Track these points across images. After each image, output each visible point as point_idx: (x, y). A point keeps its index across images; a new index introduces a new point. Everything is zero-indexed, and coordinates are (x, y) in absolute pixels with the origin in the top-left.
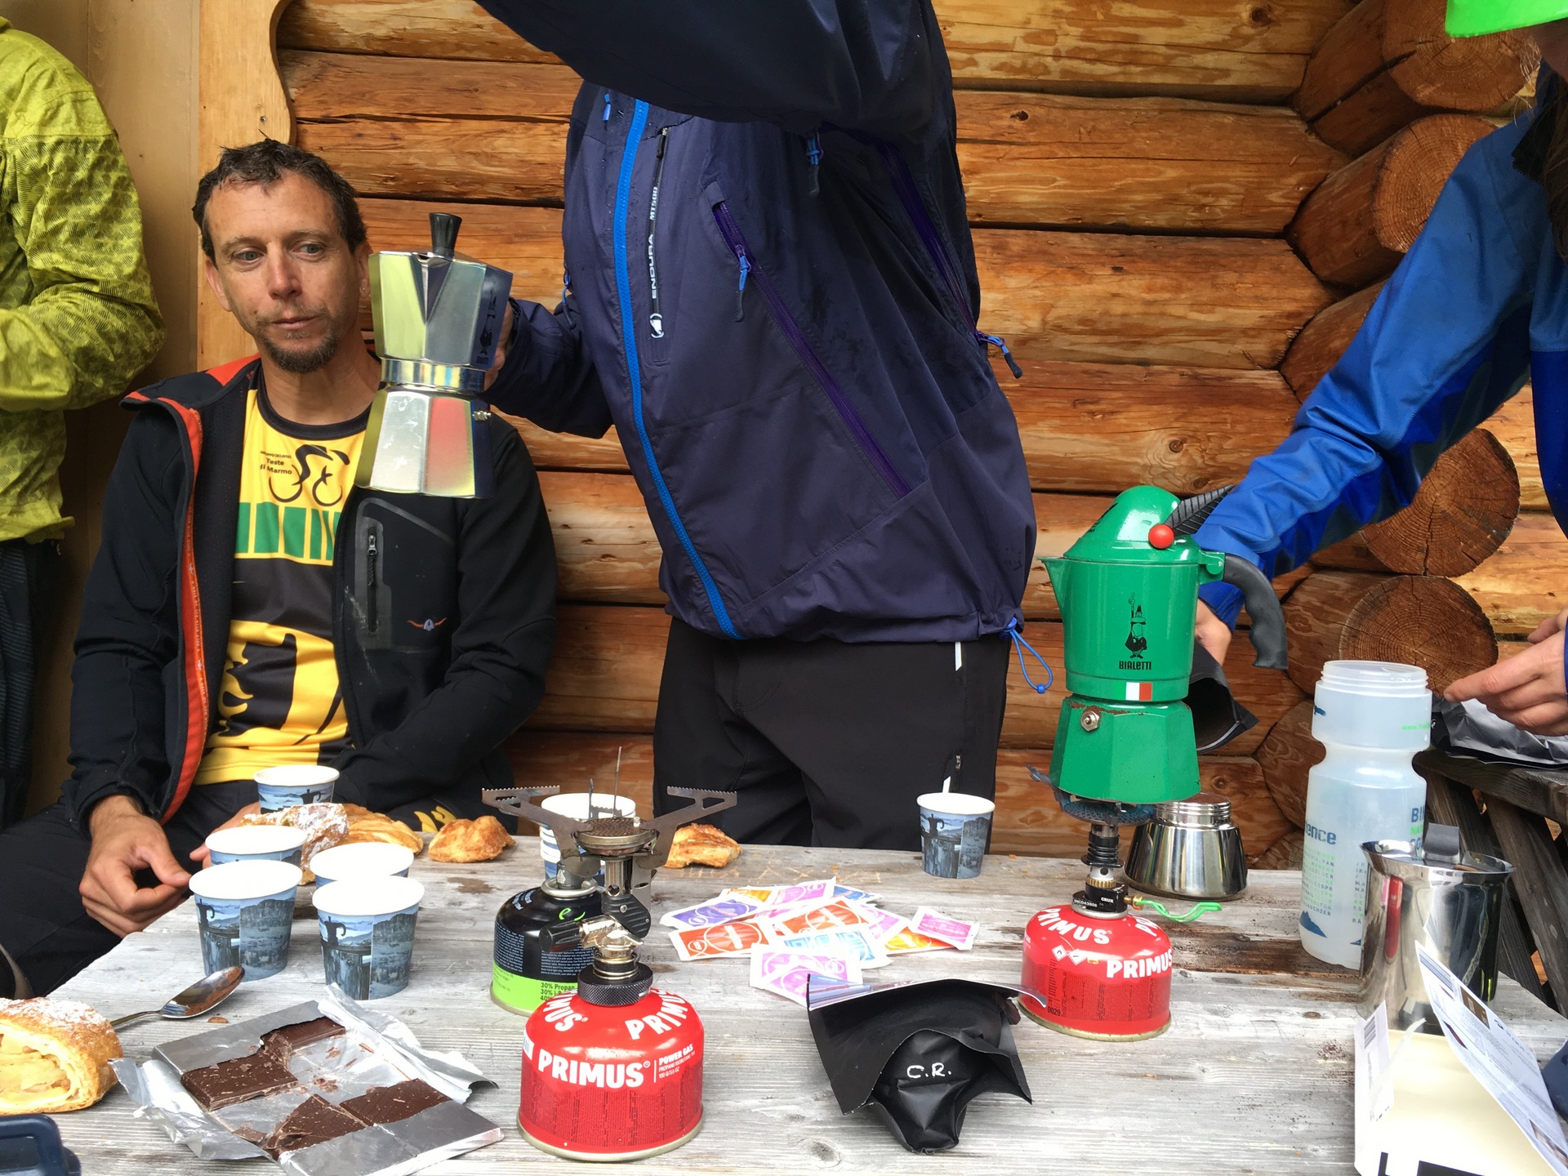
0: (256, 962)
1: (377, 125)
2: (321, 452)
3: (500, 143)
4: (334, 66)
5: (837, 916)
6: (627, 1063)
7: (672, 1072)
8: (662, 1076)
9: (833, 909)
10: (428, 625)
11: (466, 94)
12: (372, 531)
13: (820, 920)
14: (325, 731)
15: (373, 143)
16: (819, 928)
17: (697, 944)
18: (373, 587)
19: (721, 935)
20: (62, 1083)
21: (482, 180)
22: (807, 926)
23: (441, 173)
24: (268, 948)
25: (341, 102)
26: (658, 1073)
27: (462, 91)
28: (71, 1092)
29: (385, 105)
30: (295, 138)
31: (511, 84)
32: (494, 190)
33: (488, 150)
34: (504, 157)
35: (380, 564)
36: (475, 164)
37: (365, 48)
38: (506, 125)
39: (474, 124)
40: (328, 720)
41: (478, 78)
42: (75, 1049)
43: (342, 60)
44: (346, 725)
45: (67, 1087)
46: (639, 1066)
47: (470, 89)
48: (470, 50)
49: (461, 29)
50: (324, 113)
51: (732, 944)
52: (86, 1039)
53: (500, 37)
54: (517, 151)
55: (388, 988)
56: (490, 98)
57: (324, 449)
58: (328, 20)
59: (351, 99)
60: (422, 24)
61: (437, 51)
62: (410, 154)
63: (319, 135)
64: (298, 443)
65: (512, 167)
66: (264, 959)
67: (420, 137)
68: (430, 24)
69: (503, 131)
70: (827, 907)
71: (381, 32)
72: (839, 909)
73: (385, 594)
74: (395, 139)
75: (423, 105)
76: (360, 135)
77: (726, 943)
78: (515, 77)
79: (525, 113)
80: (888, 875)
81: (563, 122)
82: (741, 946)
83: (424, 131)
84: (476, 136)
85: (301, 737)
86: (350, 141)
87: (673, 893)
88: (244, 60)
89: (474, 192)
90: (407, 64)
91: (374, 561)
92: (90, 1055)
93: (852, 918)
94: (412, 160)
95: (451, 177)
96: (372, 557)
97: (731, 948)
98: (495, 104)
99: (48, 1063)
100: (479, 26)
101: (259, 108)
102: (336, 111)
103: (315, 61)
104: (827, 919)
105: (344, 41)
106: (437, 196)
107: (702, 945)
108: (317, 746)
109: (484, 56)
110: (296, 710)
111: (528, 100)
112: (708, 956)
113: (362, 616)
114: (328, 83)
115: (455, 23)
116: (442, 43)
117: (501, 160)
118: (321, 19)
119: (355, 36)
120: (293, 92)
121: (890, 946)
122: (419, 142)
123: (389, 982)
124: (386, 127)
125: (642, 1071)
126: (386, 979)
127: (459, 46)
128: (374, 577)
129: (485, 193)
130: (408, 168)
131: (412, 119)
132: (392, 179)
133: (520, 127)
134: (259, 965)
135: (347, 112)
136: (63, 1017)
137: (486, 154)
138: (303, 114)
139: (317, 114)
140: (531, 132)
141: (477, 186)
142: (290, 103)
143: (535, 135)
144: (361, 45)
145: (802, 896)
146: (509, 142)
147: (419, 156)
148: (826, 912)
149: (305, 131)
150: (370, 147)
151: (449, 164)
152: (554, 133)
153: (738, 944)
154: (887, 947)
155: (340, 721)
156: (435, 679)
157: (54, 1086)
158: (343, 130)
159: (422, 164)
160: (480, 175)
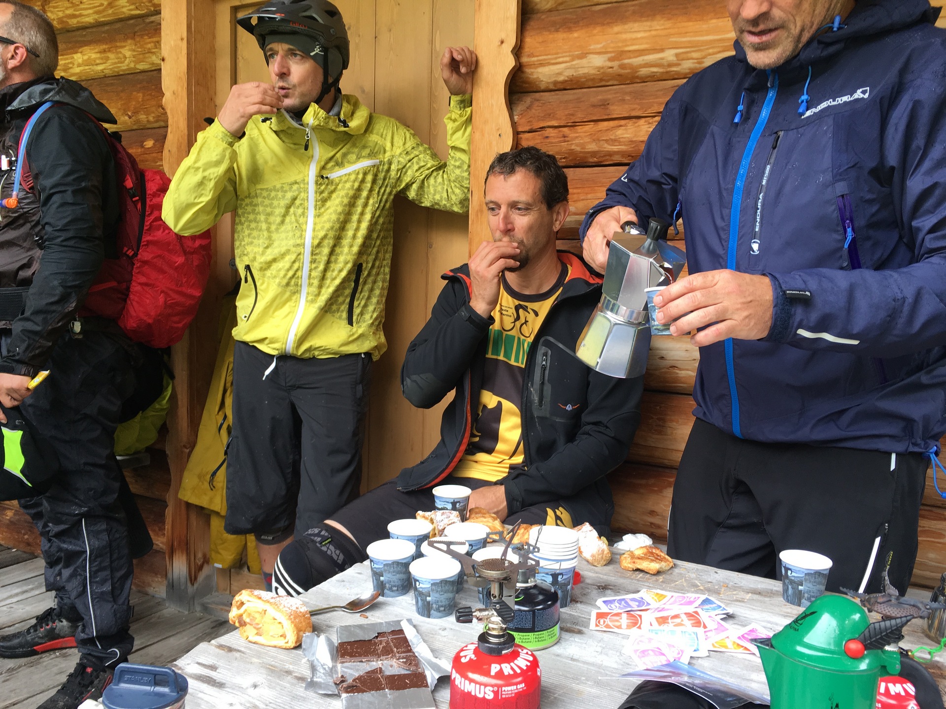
0: (390, 589)
1: (556, 131)
2: (525, 309)
3: (620, 133)
4: (538, 100)
5: (689, 620)
6: (486, 685)
7: (510, 696)
8: (504, 696)
9: (689, 615)
10: (569, 408)
11: (602, 107)
12: (545, 354)
13: (677, 621)
14: (512, 458)
15: (553, 141)
16: (675, 626)
17: (602, 621)
18: (543, 383)
19: (617, 618)
20: (283, 636)
21: (611, 154)
22: (668, 623)
23: (589, 152)
24: (397, 584)
25: (539, 120)
26: (501, 695)
27: (600, 105)
28: (286, 641)
29: (560, 119)
30: (515, 143)
31: (627, 98)
32: (617, 159)
33: (613, 137)
34: (622, 140)
35: (547, 372)
36: (606, 145)
37: (554, 88)
38: (623, 122)
39: (606, 124)
40: (514, 454)
41: (609, 96)
42: (289, 622)
43: (542, 96)
44: (523, 456)
45: (285, 638)
46: (491, 689)
47: (604, 104)
48: (608, 81)
49: (602, 71)
50: (530, 128)
51: (621, 625)
52: (295, 618)
53: (623, 71)
54: (628, 136)
55: (439, 614)
56: (616, 108)
57: (527, 307)
58: (535, 76)
59: (543, 119)
60: (582, 71)
61: (590, 84)
62: (572, 144)
63: (527, 139)
64: (517, 302)
65: (625, 145)
66: (395, 589)
67: (577, 135)
68: (586, 71)
69: (621, 126)
70: (686, 614)
71: (561, 78)
72: (692, 616)
73: (548, 388)
74: (565, 137)
75: (579, 116)
76: (547, 137)
77: (617, 624)
78: (630, 93)
79: (634, 114)
80: (756, 597)
81: (654, 117)
82: (625, 627)
83: (579, 131)
84: (607, 130)
85: (500, 460)
86: (543, 141)
87: (615, 586)
88: (492, 105)
89: (607, 160)
90: (574, 94)
91: (545, 370)
92: (295, 626)
93: (698, 623)
94: (573, 147)
95: (594, 154)
96: (544, 368)
97: (619, 627)
98: (617, 110)
99: (280, 626)
100: (611, 68)
101: (498, 130)
102: (536, 125)
103: (528, 99)
104: (682, 621)
105: (543, 86)
106: (588, 164)
107: (604, 622)
108: (508, 466)
109: (615, 83)
110: (500, 446)
111: (636, 106)
112: (605, 629)
113: (536, 399)
114: (533, 111)
115: (599, 68)
116: (593, 80)
117: (620, 142)
118: (531, 77)
119: (548, 83)
120: (516, 118)
121: (715, 645)
122: (577, 137)
123: (440, 612)
124: (560, 131)
125: (493, 691)
126: (438, 610)
127: (601, 80)
128: (544, 379)
129: (612, 160)
130: (571, 152)
131: (574, 125)
132: (564, 158)
133: (630, 123)
134: (393, 591)
135: (542, 125)
136: (289, 606)
137: (612, 140)
138: (520, 129)
139: (527, 128)
140: (637, 125)
141: (607, 157)
142: (514, 124)
143: (639, 126)
144: (551, 87)
145: (682, 602)
146: (624, 132)
147: (577, 145)
148: (684, 617)
149: (521, 138)
150: (552, 143)
151: (592, 147)
152: (649, 123)
153: (624, 626)
154: (713, 645)
155: (520, 455)
156: (571, 437)
157: (281, 636)
158: (539, 135)
159: (578, 149)
160: (608, 151)
